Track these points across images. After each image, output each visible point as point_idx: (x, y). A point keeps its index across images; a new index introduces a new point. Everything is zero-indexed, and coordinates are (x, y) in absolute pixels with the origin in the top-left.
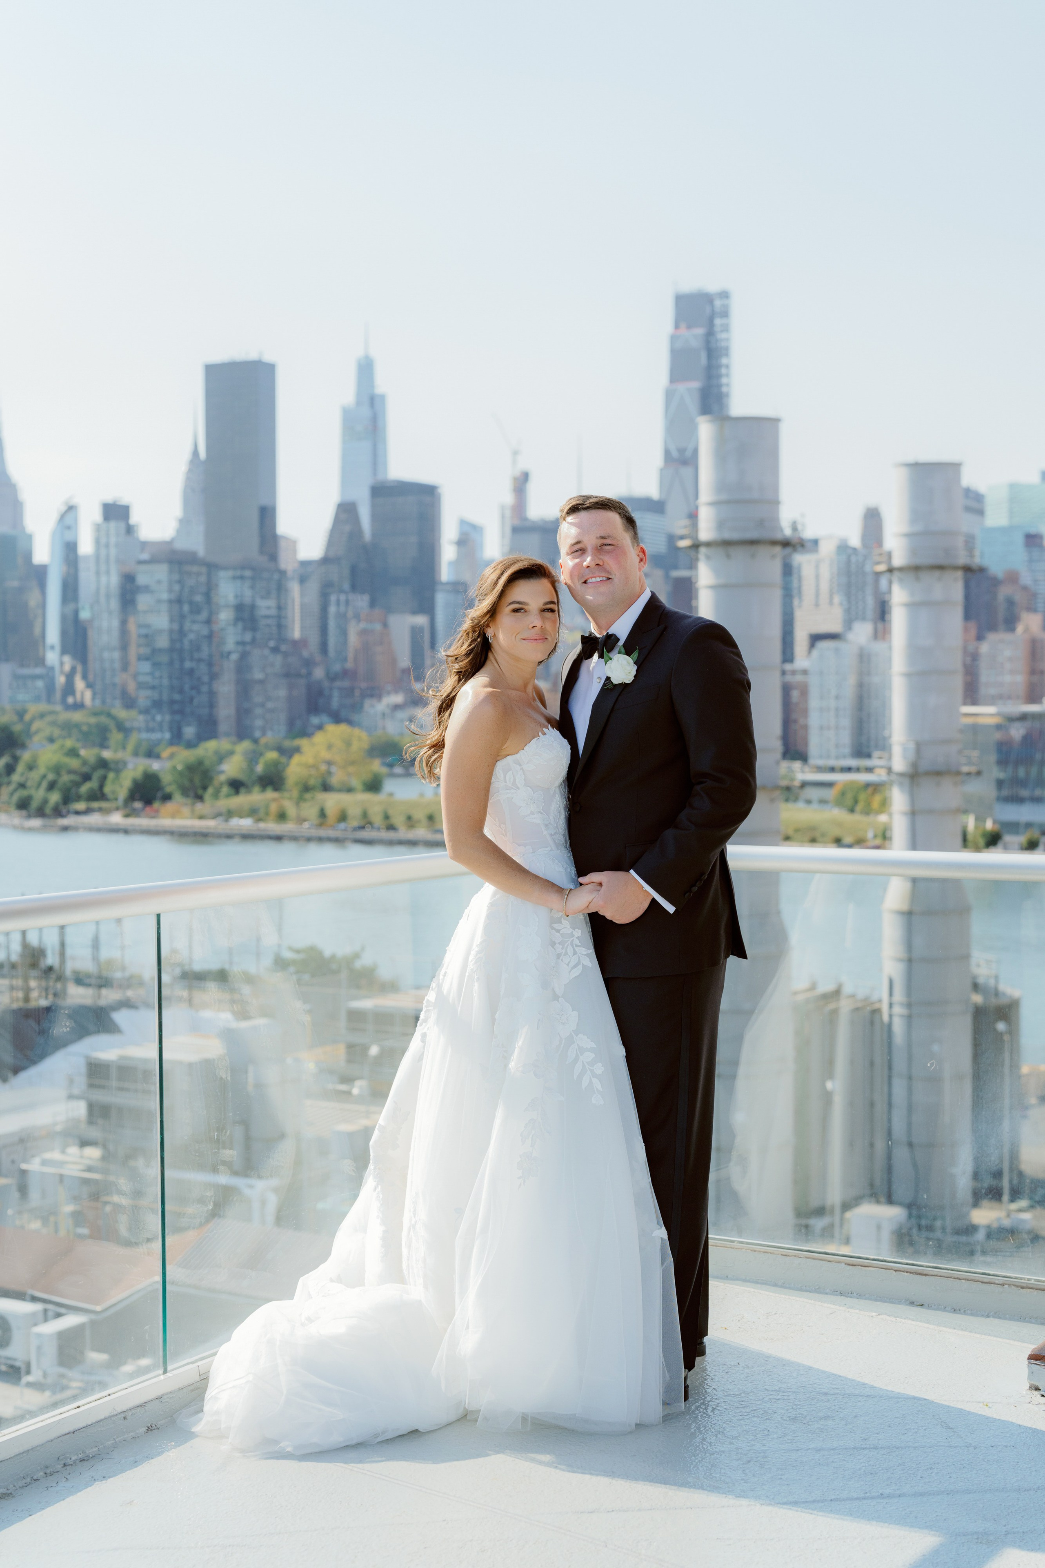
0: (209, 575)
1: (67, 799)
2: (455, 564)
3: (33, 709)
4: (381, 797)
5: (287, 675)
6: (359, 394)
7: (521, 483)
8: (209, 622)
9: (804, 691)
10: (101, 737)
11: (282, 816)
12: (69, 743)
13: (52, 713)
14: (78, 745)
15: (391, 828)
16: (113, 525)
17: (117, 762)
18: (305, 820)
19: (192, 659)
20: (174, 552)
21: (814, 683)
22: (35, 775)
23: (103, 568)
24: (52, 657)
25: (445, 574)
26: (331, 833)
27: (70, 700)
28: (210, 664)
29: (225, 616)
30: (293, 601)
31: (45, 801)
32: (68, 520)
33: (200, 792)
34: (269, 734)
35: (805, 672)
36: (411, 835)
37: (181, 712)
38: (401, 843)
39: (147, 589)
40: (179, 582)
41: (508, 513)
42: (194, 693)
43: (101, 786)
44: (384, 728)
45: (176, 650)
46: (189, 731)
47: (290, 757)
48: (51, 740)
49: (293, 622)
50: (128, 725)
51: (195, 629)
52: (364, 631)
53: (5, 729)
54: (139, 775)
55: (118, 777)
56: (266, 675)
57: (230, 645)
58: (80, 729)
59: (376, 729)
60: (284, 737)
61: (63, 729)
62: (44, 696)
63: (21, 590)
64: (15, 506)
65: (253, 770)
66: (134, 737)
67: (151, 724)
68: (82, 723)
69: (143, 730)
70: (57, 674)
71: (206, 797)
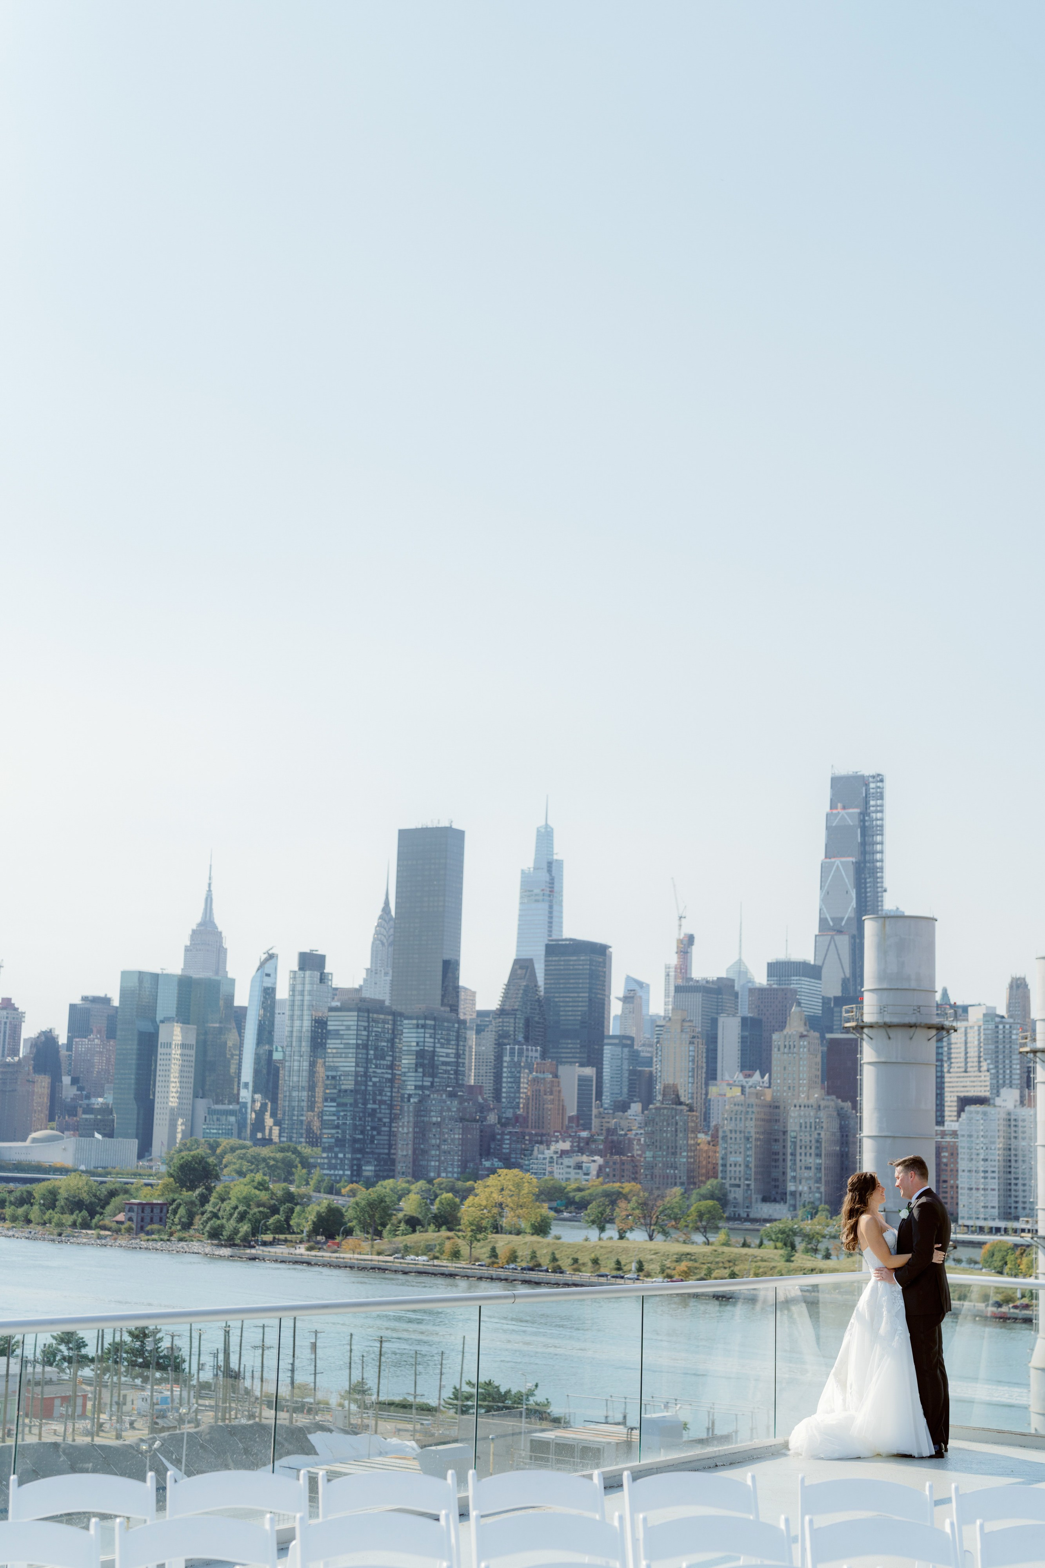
0: (394, 1021)
1: (255, 1231)
2: (623, 1017)
3: (225, 1142)
4: (549, 1239)
5: (462, 1120)
6: (536, 860)
7: (686, 945)
8: (392, 1067)
9: (954, 1154)
10: (286, 1171)
11: (456, 1255)
12: (259, 1177)
13: (244, 1147)
14: (267, 1178)
15: (559, 1270)
16: (308, 973)
17: (302, 1196)
18: (478, 1260)
19: (374, 1103)
20: (363, 1000)
21: (962, 1143)
22: (227, 1206)
23: (297, 1013)
24: (245, 1095)
25: (613, 1028)
26: (502, 1273)
27: (259, 1135)
28: (391, 1107)
29: (407, 1061)
30: (471, 1047)
31: (236, 1231)
32: (268, 969)
33: (379, 1228)
34: (443, 1175)
35: (954, 1134)
36: (576, 1278)
37: (361, 1151)
38: (567, 1285)
39: (337, 1034)
40: (366, 1028)
41: (672, 974)
42: (375, 1133)
43: (288, 1219)
44: (551, 1173)
45: (360, 1092)
46: (369, 1170)
47: (464, 1198)
48: (241, 1174)
49: (470, 1070)
50: (312, 1160)
51: (380, 1073)
52: (536, 1080)
53: (201, 1160)
54: (322, 1208)
55: (303, 1211)
56: (443, 1119)
57: (410, 1089)
58: (267, 1164)
59: (544, 1174)
60: (458, 1179)
61: (252, 1163)
62: (235, 1131)
63: (221, 1031)
64: (220, 953)
65: (429, 1209)
66: (316, 1173)
67: (333, 1161)
68: (270, 1158)
69: (326, 1166)
70: (249, 1110)
71: (385, 1233)
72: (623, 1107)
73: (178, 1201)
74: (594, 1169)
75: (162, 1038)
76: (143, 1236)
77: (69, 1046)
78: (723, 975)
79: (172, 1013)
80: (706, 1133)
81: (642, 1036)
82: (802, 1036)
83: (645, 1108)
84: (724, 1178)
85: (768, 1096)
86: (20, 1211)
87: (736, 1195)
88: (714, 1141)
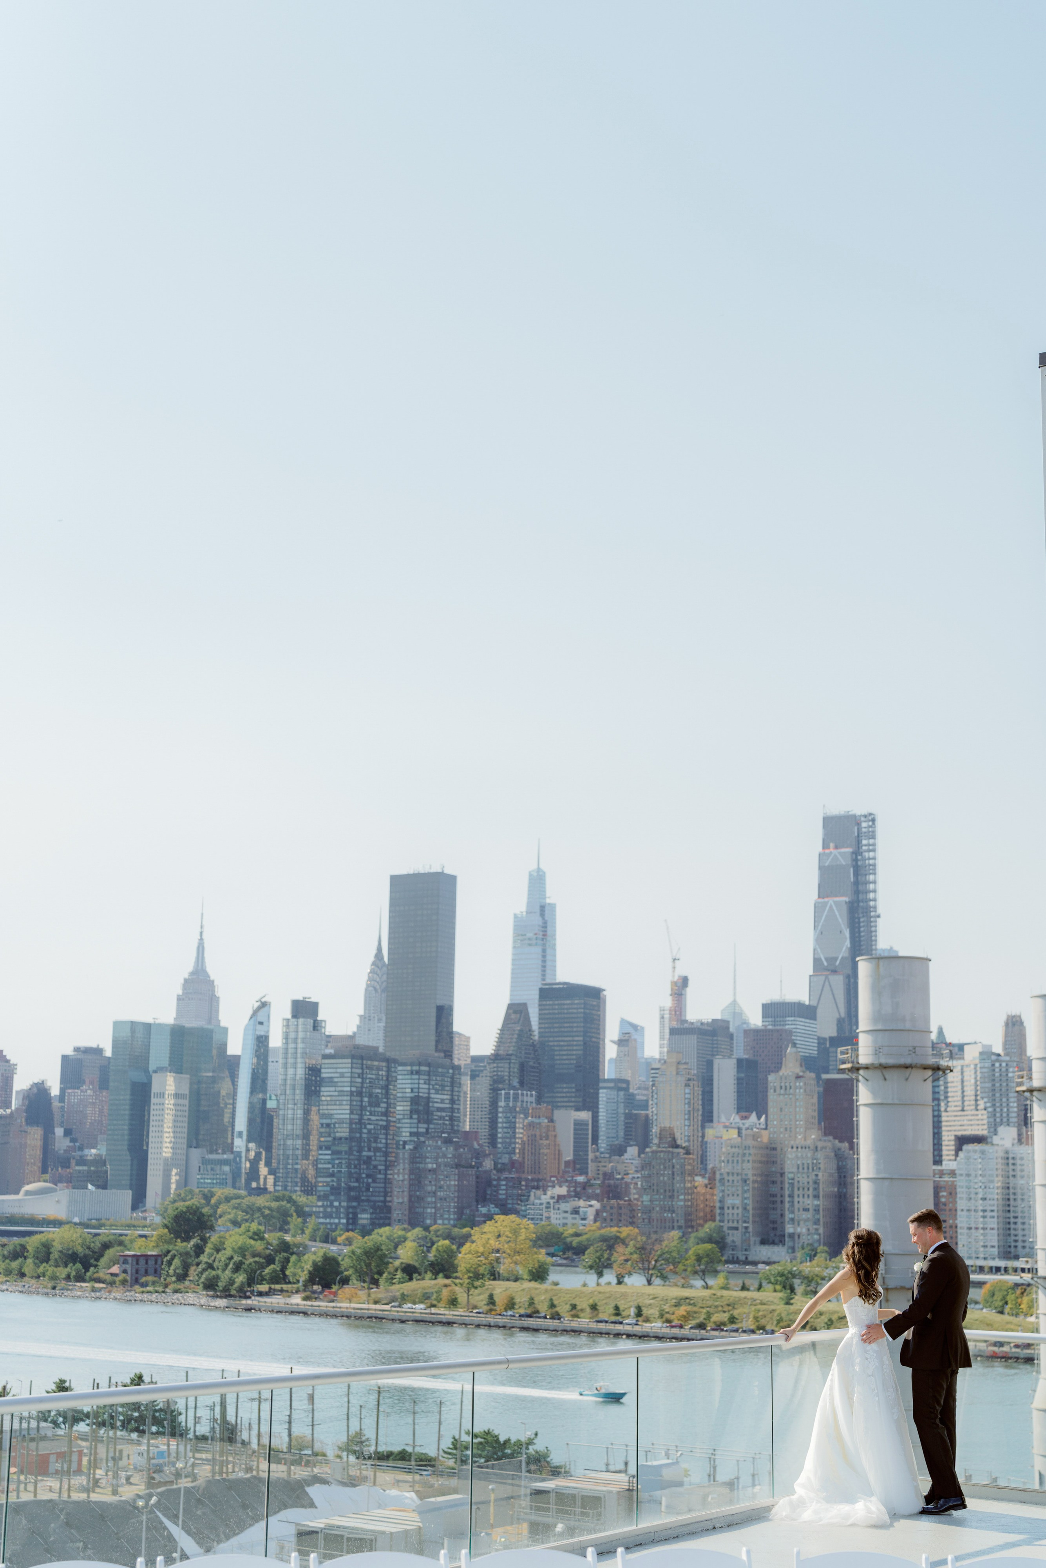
0: (388, 1068)
1: (251, 1281)
2: (618, 1061)
3: (220, 1192)
4: (547, 1285)
5: (458, 1166)
6: (529, 904)
7: (680, 987)
8: (386, 1114)
9: (952, 1193)
10: (281, 1221)
11: (453, 1302)
12: (254, 1226)
13: (238, 1197)
14: (262, 1228)
15: (556, 1316)
16: (301, 1020)
17: (298, 1246)
18: (475, 1307)
19: (369, 1150)
20: (357, 1047)
21: (961, 1183)
22: (222, 1256)
23: (291, 1061)
24: (239, 1144)
25: (608, 1072)
26: (500, 1321)
27: (254, 1185)
28: (386, 1154)
29: (402, 1108)
30: (465, 1093)
31: (232, 1282)
32: (261, 1017)
33: (376, 1276)
34: (440, 1222)
35: (953, 1173)
36: (574, 1324)
37: (357, 1199)
38: (565, 1331)
39: (331, 1082)
40: (360, 1076)
41: (667, 1016)
42: (370, 1180)
43: (283, 1269)
44: (548, 1218)
45: (355, 1139)
46: (364, 1218)
47: (461, 1245)
48: (236, 1223)
49: (465, 1115)
50: (307, 1209)
51: (374, 1120)
52: (531, 1125)
53: (195, 1212)
54: (318, 1258)
55: (300, 1261)
56: (439, 1165)
57: (405, 1135)
58: (262, 1213)
59: (541, 1219)
60: (455, 1226)
61: (247, 1213)
62: (229, 1181)
63: (214, 1080)
64: (212, 1001)
65: (425, 1257)
66: (312, 1222)
67: (329, 1210)
68: (265, 1207)
69: (321, 1215)
70: (243, 1159)
71: (382, 1281)
72: (620, 1151)
73: (173, 1252)
74: (591, 1214)
75: (155, 1088)
76: (137, 1288)
77: (62, 1097)
78: (718, 1016)
79: (165, 1062)
80: (703, 1176)
81: (637, 1079)
82: (798, 1077)
83: (642, 1151)
84: (722, 1221)
85: (765, 1137)
86: (15, 1265)
87: (734, 1237)
88: (711, 1184)
